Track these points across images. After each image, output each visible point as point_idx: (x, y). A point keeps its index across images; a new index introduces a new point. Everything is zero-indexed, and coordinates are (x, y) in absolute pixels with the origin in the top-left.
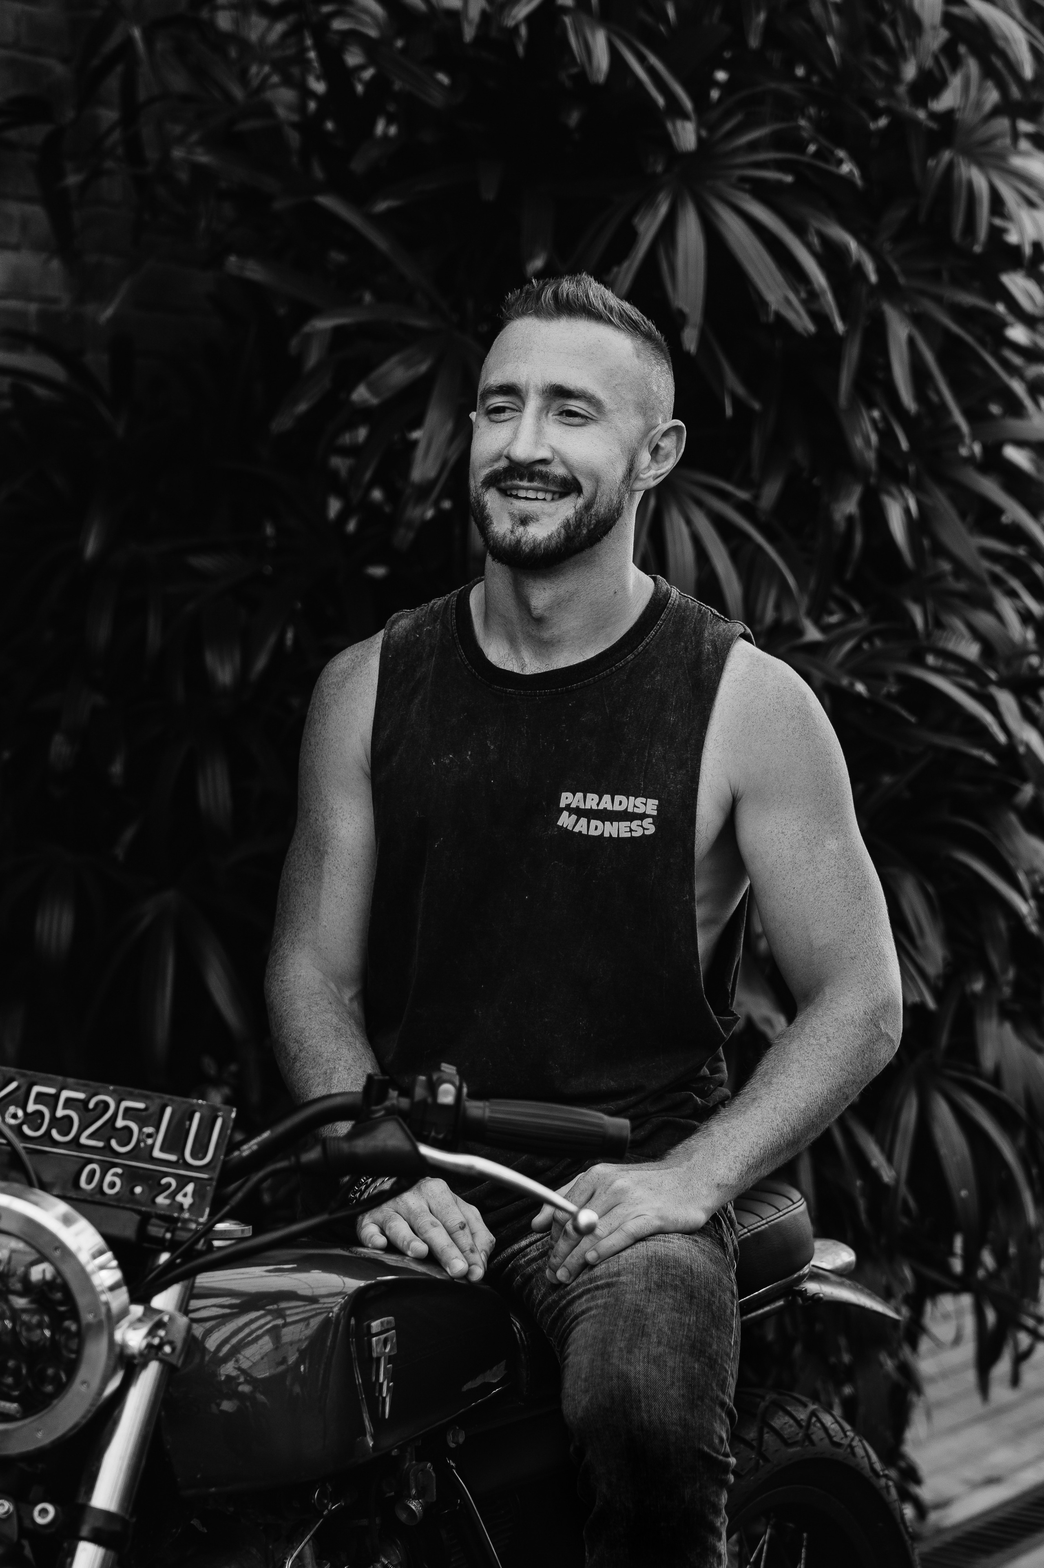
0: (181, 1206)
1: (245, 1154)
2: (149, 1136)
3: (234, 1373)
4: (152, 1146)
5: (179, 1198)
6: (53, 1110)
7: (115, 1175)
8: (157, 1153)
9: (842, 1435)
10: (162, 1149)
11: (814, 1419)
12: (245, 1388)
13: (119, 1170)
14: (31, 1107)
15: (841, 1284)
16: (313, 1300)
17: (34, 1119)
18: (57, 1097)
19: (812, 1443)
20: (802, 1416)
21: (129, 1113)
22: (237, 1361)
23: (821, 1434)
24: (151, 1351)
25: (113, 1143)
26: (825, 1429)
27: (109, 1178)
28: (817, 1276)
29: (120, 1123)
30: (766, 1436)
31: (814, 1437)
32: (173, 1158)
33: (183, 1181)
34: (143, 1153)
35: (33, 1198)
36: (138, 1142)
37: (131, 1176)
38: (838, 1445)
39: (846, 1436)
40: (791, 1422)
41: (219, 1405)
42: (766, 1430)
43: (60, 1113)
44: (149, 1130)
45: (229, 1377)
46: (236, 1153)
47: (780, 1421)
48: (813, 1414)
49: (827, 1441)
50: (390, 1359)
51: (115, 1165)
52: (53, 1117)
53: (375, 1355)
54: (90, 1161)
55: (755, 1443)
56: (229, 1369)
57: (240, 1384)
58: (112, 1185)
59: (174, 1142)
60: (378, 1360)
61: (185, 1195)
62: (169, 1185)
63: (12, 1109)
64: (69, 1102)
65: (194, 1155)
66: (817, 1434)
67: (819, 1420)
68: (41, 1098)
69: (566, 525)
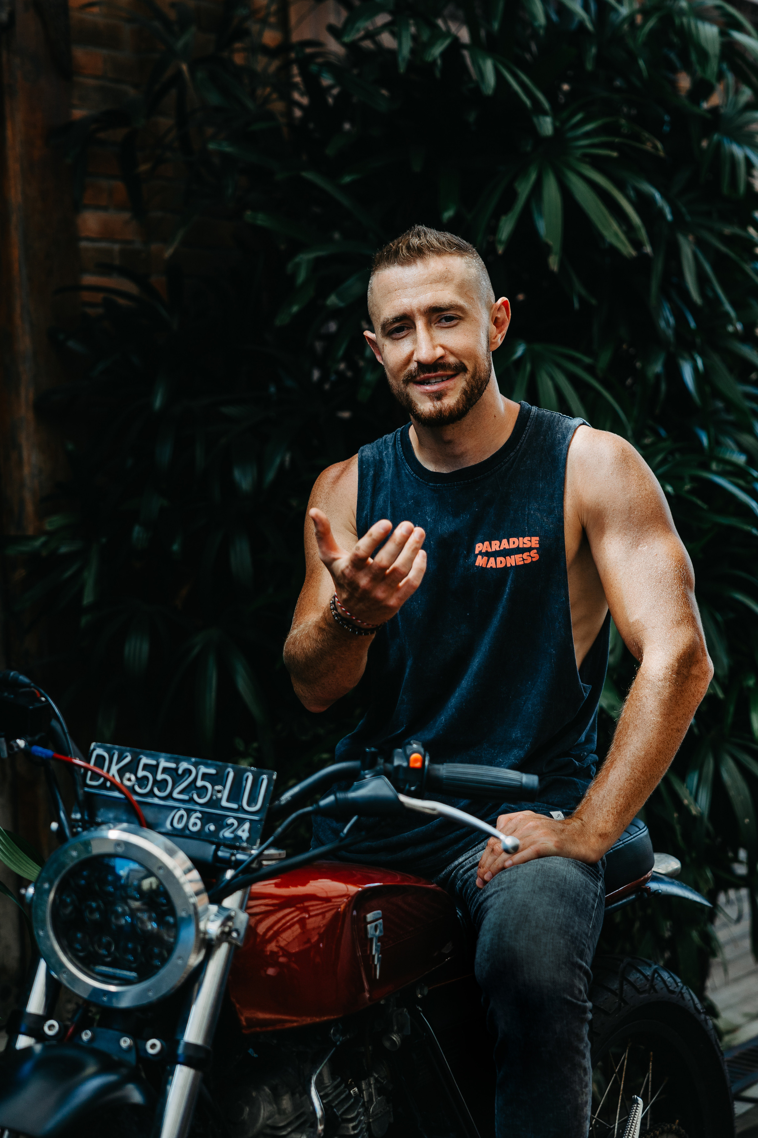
0: (241, 838)
1: (283, 802)
2: (219, 791)
3: (276, 949)
4: (221, 799)
5: (239, 833)
6: (154, 775)
7: (197, 818)
8: (224, 803)
9: (675, 986)
10: (228, 800)
11: (656, 975)
13: (199, 815)
14: (141, 773)
15: (672, 883)
16: (327, 900)
17: (142, 781)
18: (157, 766)
19: (656, 991)
20: (648, 973)
21: (205, 777)
22: (278, 941)
23: (661, 985)
24: (225, 936)
25: (195, 797)
26: (664, 981)
27: (192, 820)
28: (656, 878)
29: (199, 783)
30: (625, 987)
31: (656, 987)
32: (235, 806)
33: (241, 821)
34: (214, 803)
35: (144, 834)
36: (212, 795)
37: (206, 818)
38: (673, 992)
39: (678, 986)
40: (641, 977)
41: (266, 971)
42: (625, 983)
43: (160, 777)
44: (218, 788)
45: (272, 952)
46: (277, 802)
47: (634, 977)
48: (655, 971)
49: (665, 989)
50: (379, 939)
51: (195, 811)
52: (155, 781)
53: (369, 936)
54: (179, 809)
55: (618, 992)
56: (272, 947)
57: (280, 956)
58: (195, 824)
59: (235, 795)
60: (372, 939)
61: (243, 831)
62: (233, 824)
63: (128, 775)
64: (165, 770)
65: (249, 804)
66: (659, 985)
67: (660, 976)
68: (146, 767)
69: (465, 392)
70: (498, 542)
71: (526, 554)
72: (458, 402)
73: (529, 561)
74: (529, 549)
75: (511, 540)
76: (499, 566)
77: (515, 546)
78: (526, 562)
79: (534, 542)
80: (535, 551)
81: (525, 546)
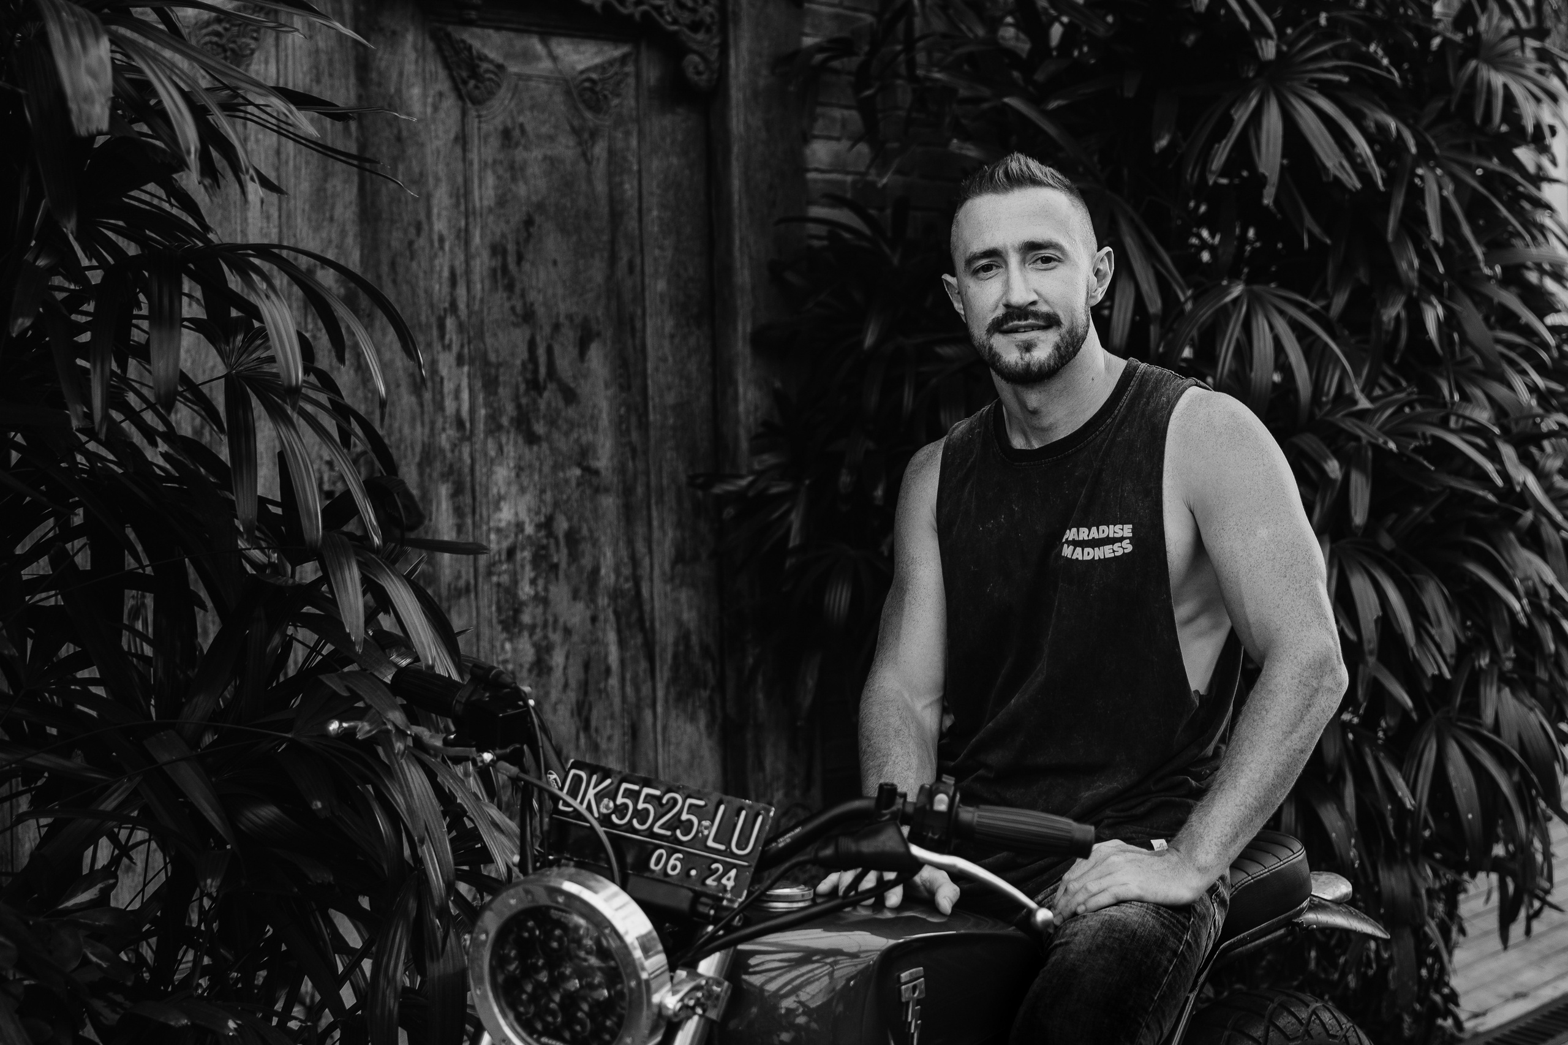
0: (725, 887)
1: (781, 845)
2: (706, 828)
4: (707, 837)
5: (724, 881)
6: (636, 804)
7: (677, 859)
8: (710, 843)
9: (1338, 1028)
10: (715, 840)
11: (1314, 1017)
12: (801, 1020)
13: (681, 856)
14: (620, 800)
15: (1338, 912)
16: (854, 956)
17: (621, 810)
18: (639, 793)
19: (1310, 1036)
20: (1304, 1015)
21: (692, 809)
23: (1320, 1029)
24: (687, 1011)
25: (678, 832)
26: (1323, 1024)
27: (672, 862)
28: (1319, 906)
29: (685, 817)
30: (1271, 1034)
31: (1312, 1032)
32: (722, 847)
33: (728, 867)
34: (700, 841)
36: (698, 832)
37: (689, 861)
38: (1334, 1037)
39: (1342, 1029)
40: (1294, 1020)
42: (1271, 1029)
43: (641, 806)
44: (706, 823)
46: (774, 845)
47: (1284, 1021)
48: (1314, 1012)
49: (1324, 1034)
50: (918, 1002)
51: (679, 851)
52: (635, 809)
53: (903, 1000)
54: (661, 847)
55: (1261, 1040)
57: (798, 1016)
58: (674, 868)
59: (723, 835)
60: (907, 1003)
61: (729, 879)
62: (717, 870)
63: (606, 800)
64: (649, 798)
65: (738, 846)
66: (1316, 1028)
67: (1318, 1017)
68: (628, 793)
69: (1057, 347)
70: (1086, 530)
71: (1118, 544)
72: (1050, 356)
73: (1120, 553)
74: (1121, 539)
75: (1101, 528)
76: (1086, 558)
77: (1105, 535)
78: (1117, 554)
79: (1127, 530)
80: (1128, 541)
81: (1116, 535)
